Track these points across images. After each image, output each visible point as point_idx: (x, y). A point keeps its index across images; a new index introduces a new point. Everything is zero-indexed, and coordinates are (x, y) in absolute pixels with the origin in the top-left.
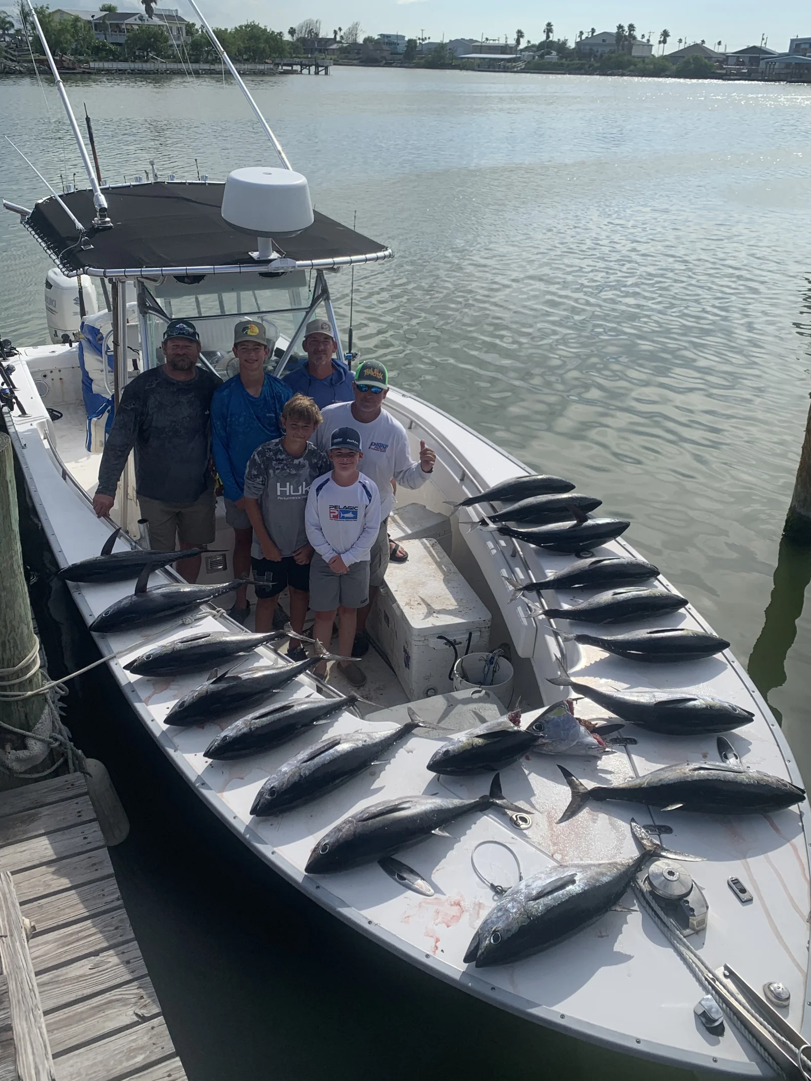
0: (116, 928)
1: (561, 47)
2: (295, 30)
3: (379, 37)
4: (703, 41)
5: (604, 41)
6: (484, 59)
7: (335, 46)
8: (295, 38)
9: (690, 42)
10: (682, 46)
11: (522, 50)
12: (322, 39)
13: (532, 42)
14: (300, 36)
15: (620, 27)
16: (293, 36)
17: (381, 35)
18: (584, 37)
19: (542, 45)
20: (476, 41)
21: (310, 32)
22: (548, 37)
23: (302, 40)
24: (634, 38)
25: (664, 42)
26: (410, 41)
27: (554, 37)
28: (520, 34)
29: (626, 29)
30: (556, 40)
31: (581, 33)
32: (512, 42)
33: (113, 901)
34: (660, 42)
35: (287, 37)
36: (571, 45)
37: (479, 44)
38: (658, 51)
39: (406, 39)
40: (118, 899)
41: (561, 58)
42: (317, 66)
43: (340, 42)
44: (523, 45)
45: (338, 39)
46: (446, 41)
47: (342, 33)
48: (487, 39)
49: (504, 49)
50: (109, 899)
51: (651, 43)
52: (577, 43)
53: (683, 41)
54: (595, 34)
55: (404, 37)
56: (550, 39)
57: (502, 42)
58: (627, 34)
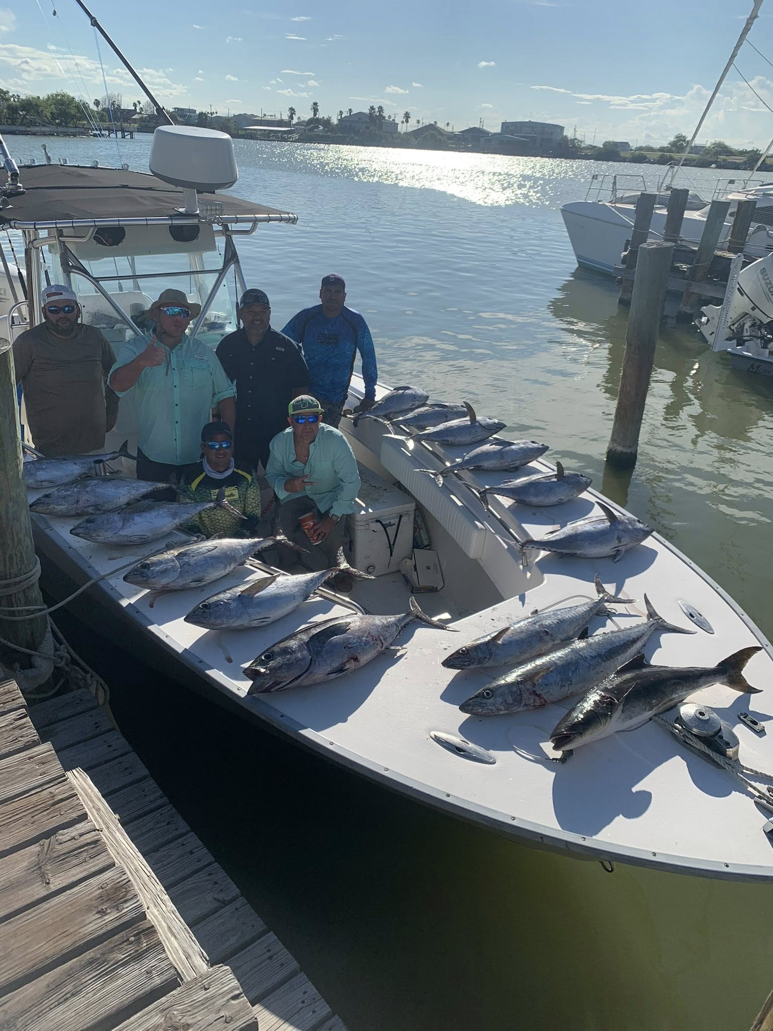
0: (169, 823)
1: (327, 123)
2: (99, 102)
3: (173, 110)
4: (435, 122)
5: (360, 119)
6: (265, 130)
7: (136, 117)
8: (99, 108)
9: (427, 122)
10: (420, 126)
11: (294, 125)
12: (124, 110)
13: (302, 119)
14: (104, 106)
15: (372, 108)
16: (97, 106)
17: (175, 108)
18: (343, 116)
19: (311, 121)
20: (257, 116)
21: (113, 104)
22: (315, 114)
23: (106, 110)
24: (384, 118)
25: (407, 121)
26: (201, 114)
27: (320, 115)
28: (292, 111)
29: (377, 110)
30: (321, 117)
31: (341, 113)
32: (285, 117)
33: (157, 799)
34: (402, 122)
35: (93, 107)
36: (335, 121)
37: (260, 119)
38: (402, 128)
39: (197, 112)
40: (161, 797)
41: (327, 132)
42: (123, 131)
43: (141, 113)
44: (295, 121)
45: (138, 111)
46: (231, 115)
47: (141, 106)
48: (265, 115)
49: (280, 123)
50: (152, 798)
51: (396, 122)
52: (339, 120)
53: (421, 122)
54: (352, 114)
55: (195, 111)
56: (317, 116)
57: (278, 118)
58: (378, 114)
